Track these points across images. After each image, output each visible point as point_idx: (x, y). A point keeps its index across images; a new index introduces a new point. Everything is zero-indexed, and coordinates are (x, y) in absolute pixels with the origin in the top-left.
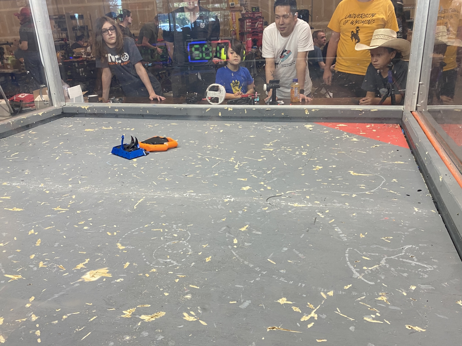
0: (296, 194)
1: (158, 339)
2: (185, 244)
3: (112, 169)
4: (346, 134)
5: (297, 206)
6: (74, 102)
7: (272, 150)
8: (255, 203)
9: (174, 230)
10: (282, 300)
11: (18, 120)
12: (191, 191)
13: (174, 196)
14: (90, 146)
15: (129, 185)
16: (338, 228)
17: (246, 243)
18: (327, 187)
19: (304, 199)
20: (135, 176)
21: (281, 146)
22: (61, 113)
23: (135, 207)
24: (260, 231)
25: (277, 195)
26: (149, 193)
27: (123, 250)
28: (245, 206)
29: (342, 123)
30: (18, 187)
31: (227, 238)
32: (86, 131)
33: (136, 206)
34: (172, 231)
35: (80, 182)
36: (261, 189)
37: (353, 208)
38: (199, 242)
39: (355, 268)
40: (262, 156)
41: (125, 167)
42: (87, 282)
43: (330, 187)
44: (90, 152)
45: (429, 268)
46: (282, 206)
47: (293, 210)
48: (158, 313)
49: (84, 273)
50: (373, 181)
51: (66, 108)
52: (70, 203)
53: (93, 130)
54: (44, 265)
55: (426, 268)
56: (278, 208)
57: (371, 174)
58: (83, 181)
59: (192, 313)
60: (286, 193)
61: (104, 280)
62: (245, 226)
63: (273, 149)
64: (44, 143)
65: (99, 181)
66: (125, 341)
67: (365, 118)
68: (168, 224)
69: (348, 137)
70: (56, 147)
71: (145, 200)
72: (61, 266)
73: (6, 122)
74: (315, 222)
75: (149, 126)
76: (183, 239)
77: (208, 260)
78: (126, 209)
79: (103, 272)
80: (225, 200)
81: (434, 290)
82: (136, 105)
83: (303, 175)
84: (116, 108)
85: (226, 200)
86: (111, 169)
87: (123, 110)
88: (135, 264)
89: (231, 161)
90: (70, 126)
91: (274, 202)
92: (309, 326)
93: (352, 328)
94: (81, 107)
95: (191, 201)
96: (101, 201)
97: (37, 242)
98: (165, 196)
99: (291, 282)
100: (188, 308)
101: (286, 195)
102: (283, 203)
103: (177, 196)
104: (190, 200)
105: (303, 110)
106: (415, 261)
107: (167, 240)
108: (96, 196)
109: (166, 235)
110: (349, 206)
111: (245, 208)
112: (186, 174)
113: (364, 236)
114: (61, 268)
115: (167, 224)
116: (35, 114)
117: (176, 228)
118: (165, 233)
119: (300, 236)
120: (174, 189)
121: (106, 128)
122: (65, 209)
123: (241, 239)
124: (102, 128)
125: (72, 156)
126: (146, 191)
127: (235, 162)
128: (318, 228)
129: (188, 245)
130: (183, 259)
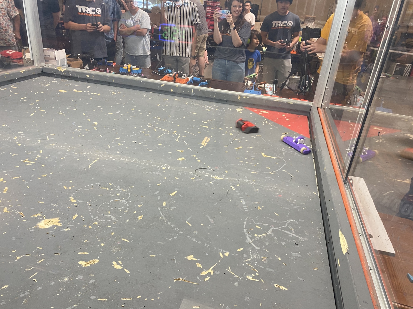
0: (219, 168)
1: (89, 282)
2: (125, 203)
3: (76, 129)
4: (266, 120)
5: (217, 178)
7: (207, 127)
8: (186, 172)
10: (190, 257)
11: (2, 75)
13: (123, 160)
14: (61, 107)
16: (243, 200)
17: (172, 207)
18: (243, 164)
19: (224, 173)
22: (40, 72)
23: (90, 167)
25: (204, 167)
26: (103, 155)
27: (74, 203)
29: (265, 110)
31: (158, 201)
32: (60, 92)
34: (117, 191)
35: (48, 139)
37: (258, 184)
38: (136, 202)
39: (249, 234)
40: (199, 132)
41: (87, 129)
42: (40, 229)
43: (244, 165)
44: (60, 112)
45: (301, 239)
46: (206, 178)
47: (213, 181)
48: (94, 260)
49: (39, 221)
50: (277, 164)
51: (45, 68)
52: (37, 157)
53: (66, 91)
54: (8, 211)
55: (300, 239)
56: (202, 179)
57: (277, 157)
58: (51, 138)
59: (120, 262)
61: (56, 228)
62: (175, 192)
64: (23, 98)
66: (63, 282)
67: (283, 109)
69: (267, 123)
70: (33, 104)
71: (99, 161)
72: (22, 212)
74: (227, 194)
75: (113, 93)
76: (123, 198)
77: (140, 218)
78: (82, 167)
79: (55, 221)
80: (163, 167)
81: (301, 258)
82: (104, 73)
83: (227, 152)
84: (87, 74)
85: (164, 168)
87: (93, 77)
88: (82, 217)
89: (174, 133)
90: (47, 85)
91: (200, 173)
92: (206, 280)
93: (236, 284)
94: (58, 69)
95: (136, 166)
96: (63, 158)
97: (4, 190)
98: (115, 159)
99: (200, 243)
100: (118, 258)
101: (211, 168)
102: (207, 175)
105: (237, 96)
106: (293, 233)
107: (110, 198)
108: (60, 153)
109: (110, 194)
110: (255, 182)
112: (136, 142)
113: (260, 209)
114: (21, 214)
115: (113, 184)
117: (119, 188)
118: (110, 192)
119: (215, 204)
120: (124, 153)
121: (77, 91)
122: (33, 162)
123: (169, 203)
124: (74, 91)
125: (45, 114)
126: (101, 153)
127: (177, 135)
128: (229, 199)
129: (127, 204)
130: (120, 216)
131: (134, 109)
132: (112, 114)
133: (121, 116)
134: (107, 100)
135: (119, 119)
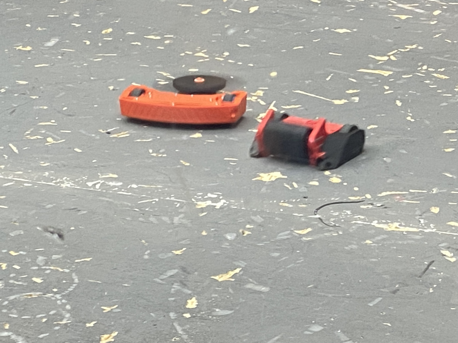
0: (407, 199)
2: (59, 302)
5: (393, 229)
7: (386, 74)
8: (280, 215)
9: (36, 268)
12: (111, 175)
13: (59, 186)
17: (217, 310)
19: (424, 213)
21: (420, 64)
24: (265, 284)
25: (353, 198)
28: (249, 223)
31: (172, 295)
34: (33, 270)
36: (312, 181)
38: (96, 299)
40: (351, 91)
46: (353, 229)
47: (379, 238)
56: (338, 233)
60: (380, 195)
62: (232, 271)
63: (391, 73)
68: (24, 253)
74: (424, 272)
76: (55, 290)
77: (106, 339)
80: (199, 203)
83: (450, 150)
85: (202, 205)
89: (254, 99)
91: (334, 217)
95: (103, 201)
98: (34, 184)
101: (377, 201)
102: (360, 220)
103: (69, 185)
104: (101, 198)
107: (11, 290)
109: (13, 278)
111: (248, 226)
112: (109, 131)
115: (21, 252)
117: (44, 263)
118: (11, 273)
119: (370, 302)
120: (65, 166)
123: (208, 299)
127: (263, 103)
128: (426, 286)
129: (65, 305)
130: (42, 333)
131: (110, 30)
132: (29, 48)
133: (62, 56)
134: (12, 6)
135: (53, 65)
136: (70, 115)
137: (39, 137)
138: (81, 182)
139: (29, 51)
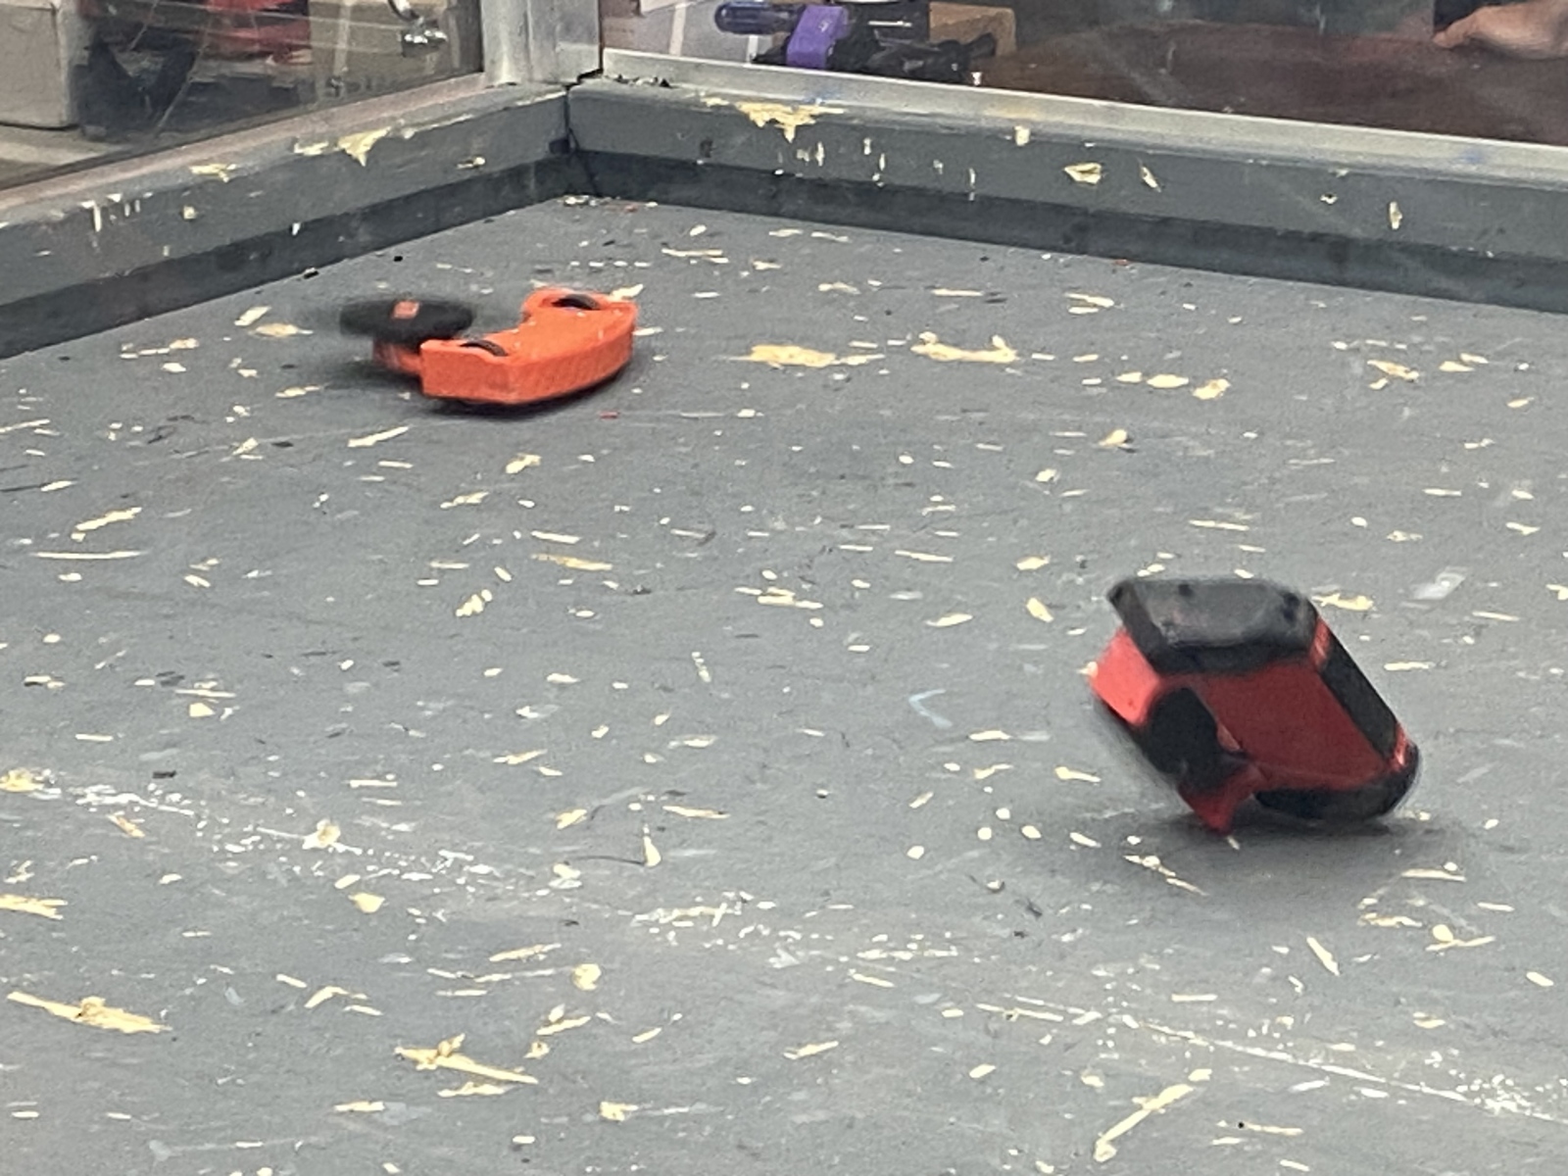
3: (953, 767)
6: (675, 53)
11: (160, 195)
13: (1481, 1107)
14: (780, 525)
15: (1083, 937)
20: (1152, 861)
22: (540, 152)
23: (1104, 1150)
26: (1253, 1043)
30: (128, 826)
32: (762, 365)
33: (1113, 1142)
35: (653, 856)
41: (1071, 769)
44: (770, 583)
51: (598, 100)
52: (548, 1024)
53: (829, 359)
58: (682, 844)
64: (369, 441)
65: (822, 864)
70: (475, 499)
71: (1204, 1103)
73: (51, 202)
75: (1383, 366)
78: (1026, 1148)
82: (1282, 131)
84: (1077, 149)
86: (939, 766)
87: (1152, 183)
94: (745, 107)
96: (810, 1049)
98: (1396, 1094)
103: (1512, 1107)
108: (780, 997)
116: (311, 141)
120: (1496, 1034)
121: (952, 354)
122: (509, 1069)
124: (918, 349)
125: (606, 599)
126: (1228, 1022)
132: (1362, 603)
133: (1477, 634)
134: (1304, 449)
135: (1446, 667)
136: (1510, 850)
137: (1407, 921)
138: (1555, 1096)
139: (1365, 614)
